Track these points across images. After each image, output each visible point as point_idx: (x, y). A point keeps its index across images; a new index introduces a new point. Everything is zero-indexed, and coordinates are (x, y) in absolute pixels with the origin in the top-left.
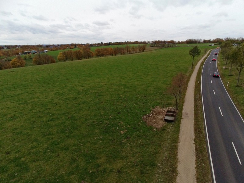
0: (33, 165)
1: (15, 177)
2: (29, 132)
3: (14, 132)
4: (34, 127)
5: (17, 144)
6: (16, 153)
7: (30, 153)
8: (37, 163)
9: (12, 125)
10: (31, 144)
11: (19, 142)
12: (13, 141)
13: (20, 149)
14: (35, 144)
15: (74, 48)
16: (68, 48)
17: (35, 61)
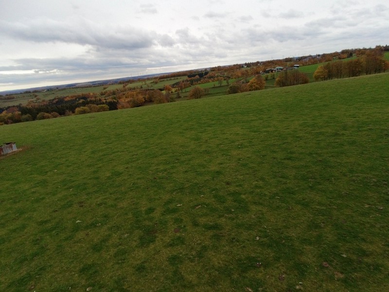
0: (254, 208)
1: (231, 212)
2: (256, 167)
3: (239, 163)
4: (264, 163)
5: (239, 177)
6: (237, 186)
7: (253, 192)
8: (259, 208)
9: (238, 155)
10: (256, 182)
11: (243, 175)
12: (236, 172)
13: (242, 183)
14: (261, 183)
15: (348, 58)
16: (334, 58)
17: (279, 81)
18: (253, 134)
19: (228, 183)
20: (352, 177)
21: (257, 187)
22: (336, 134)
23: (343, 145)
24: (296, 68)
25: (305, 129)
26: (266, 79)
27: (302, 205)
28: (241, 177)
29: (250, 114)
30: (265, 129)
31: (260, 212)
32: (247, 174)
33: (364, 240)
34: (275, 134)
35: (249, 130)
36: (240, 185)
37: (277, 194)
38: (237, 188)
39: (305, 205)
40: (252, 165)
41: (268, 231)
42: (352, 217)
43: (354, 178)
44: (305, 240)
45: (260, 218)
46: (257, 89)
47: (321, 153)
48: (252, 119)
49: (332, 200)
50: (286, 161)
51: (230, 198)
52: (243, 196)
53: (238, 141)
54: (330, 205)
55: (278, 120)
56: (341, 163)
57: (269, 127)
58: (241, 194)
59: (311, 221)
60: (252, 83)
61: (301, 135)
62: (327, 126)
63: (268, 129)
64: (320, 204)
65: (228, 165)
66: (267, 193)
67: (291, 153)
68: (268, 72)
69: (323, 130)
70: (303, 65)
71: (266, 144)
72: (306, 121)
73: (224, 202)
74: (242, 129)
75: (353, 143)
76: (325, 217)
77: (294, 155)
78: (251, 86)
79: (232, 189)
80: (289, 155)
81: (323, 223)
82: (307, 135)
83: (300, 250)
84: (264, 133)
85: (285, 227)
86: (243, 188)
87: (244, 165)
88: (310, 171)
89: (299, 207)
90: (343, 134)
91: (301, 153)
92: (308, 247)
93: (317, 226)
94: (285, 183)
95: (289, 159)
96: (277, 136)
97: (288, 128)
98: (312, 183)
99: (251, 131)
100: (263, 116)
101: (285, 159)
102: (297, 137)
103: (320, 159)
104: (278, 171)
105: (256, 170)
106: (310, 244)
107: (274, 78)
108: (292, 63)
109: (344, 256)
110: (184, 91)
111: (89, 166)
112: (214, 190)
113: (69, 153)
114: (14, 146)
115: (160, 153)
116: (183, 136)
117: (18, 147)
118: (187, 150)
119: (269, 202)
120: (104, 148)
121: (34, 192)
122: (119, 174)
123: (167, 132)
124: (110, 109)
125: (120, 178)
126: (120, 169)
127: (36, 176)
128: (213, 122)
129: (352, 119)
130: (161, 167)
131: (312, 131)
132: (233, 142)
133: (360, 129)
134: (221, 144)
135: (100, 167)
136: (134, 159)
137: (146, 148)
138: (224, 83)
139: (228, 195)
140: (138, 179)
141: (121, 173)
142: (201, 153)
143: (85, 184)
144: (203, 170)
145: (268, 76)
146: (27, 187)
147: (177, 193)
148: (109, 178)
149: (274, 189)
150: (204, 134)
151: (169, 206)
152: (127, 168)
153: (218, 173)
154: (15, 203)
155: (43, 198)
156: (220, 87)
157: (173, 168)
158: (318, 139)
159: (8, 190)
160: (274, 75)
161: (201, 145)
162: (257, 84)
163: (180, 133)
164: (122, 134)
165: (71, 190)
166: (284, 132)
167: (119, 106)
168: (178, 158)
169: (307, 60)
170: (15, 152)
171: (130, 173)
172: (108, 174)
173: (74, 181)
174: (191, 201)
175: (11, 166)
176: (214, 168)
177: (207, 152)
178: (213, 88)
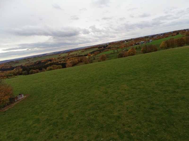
3: (128, 110)
7: (136, 132)
9: (127, 104)
10: (137, 125)
11: (130, 119)
12: (127, 117)
13: (130, 125)
14: (140, 125)
18: (133, 90)
19: (124, 125)
21: (138, 128)
23: (178, 100)
24: (151, 42)
25: (158, 87)
28: (129, 121)
29: (131, 75)
30: (138, 87)
32: (132, 118)
34: (144, 90)
35: (131, 87)
36: (129, 127)
37: (148, 134)
38: (128, 129)
40: (134, 112)
43: (185, 124)
46: (133, 55)
47: (168, 105)
48: (132, 78)
50: (151, 110)
51: (126, 135)
52: (132, 134)
55: (144, 79)
56: (178, 113)
57: (140, 85)
58: (130, 133)
60: (130, 52)
62: (169, 86)
63: (140, 87)
65: (123, 111)
66: (143, 133)
67: (153, 104)
68: (137, 44)
69: (167, 89)
70: (154, 40)
71: (140, 97)
72: (158, 82)
73: (123, 138)
74: (127, 86)
75: (183, 98)
77: (154, 106)
79: (126, 128)
80: (152, 106)
82: (159, 91)
84: (138, 90)
86: (131, 128)
87: (131, 112)
88: (163, 118)
90: (178, 92)
91: (158, 105)
94: (151, 126)
95: (152, 108)
96: (145, 92)
97: (150, 86)
98: (164, 126)
99: (132, 88)
100: (137, 77)
101: (150, 109)
102: (155, 93)
103: (167, 109)
104: (147, 117)
107: (140, 48)
108: (148, 39)
110: (97, 56)
111: (58, 110)
112: (117, 129)
113: (47, 100)
114: (23, 95)
115: (90, 102)
116: (99, 90)
118: (102, 100)
120: (63, 97)
121: (35, 127)
122: (71, 116)
123: (91, 87)
124: (63, 68)
125: (73, 119)
126: (72, 112)
127: (34, 115)
128: (113, 80)
130: (91, 112)
131: (162, 89)
132: (124, 95)
134: (118, 97)
135: (63, 111)
136: (78, 106)
137: (83, 98)
138: (116, 51)
140: (81, 120)
141: (73, 116)
142: (109, 103)
143: (57, 122)
144: (111, 115)
145: (137, 47)
146: (31, 123)
147: (100, 131)
148: (68, 119)
149: (146, 130)
150: (109, 89)
151: (97, 139)
152: (75, 112)
153: (119, 117)
154: (27, 134)
155: (39, 131)
156: (114, 53)
157: (97, 112)
158: (165, 95)
159: (23, 125)
160: (140, 46)
161: (108, 97)
162: (132, 52)
163: (98, 88)
164: (70, 87)
165: (51, 126)
166: (148, 89)
168: (99, 106)
169: (156, 37)
170: (23, 98)
171: (77, 115)
172: (67, 116)
173: (52, 120)
174: (107, 136)
175: (22, 108)
176: (116, 114)
177: (112, 102)
178: (111, 54)
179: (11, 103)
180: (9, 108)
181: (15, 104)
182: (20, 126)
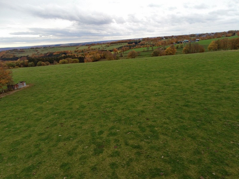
0: (162, 137)
1: (148, 138)
2: (165, 110)
3: (155, 106)
4: (170, 107)
6: (153, 121)
7: (162, 126)
8: (165, 137)
9: (155, 100)
10: (165, 120)
11: (157, 114)
12: (153, 112)
13: (156, 120)
14: (167, 121)
15: (232, 36)
16: (223, 35)
17: (185, 50)
18: (166, 87)
19: (147, 119)
20: (225, 122)
21: (165, 123)
22: (218, 91)
23: (221, 99)
24: (197, 41)
25: (198, 86)
26: (177, 48)
27: (192, 138)
28: (156, 116)
29: (165, 73)
30: (173, 84)
31: (166, 140)
32: (160, 114)
33: (227, 165)
34: (179, 88)
36: (155, 121)
37: (176, 129)
38: (153, 123)
39: (194, 138)
40: (163, 108)
41: (169, 153)
42: (222, 149)
43: (226, 123)
44: (191, 161)
45: (165, 144)
46: (170, 54)
47: (207, 104)
48: (166, 76)
49: (210, 136)
50: (184, 108)
51: (148, 129)
52: (156, 129)
53: (156, 91)
54: (209, 140)
55: (182, 78)
56: (219, 112)
57: (176, 82)
58: (155, 127)
59: (196, 149)
60: (168, 50)
61: (195, 90)
62: (213, 85)
63: (175, 84)
64: (202, 138)
65: (149, 106)
66: (171, 128)
67: (188, 102)
68: (178, 43)
69: (210, 88)
70: (202, 40)
71: (173, 94)
72: (199, 81)
73: (144, 131)
74: (159, 82)
75: (228, 98)
76: (205, 147)
77: (189, 104)
78: (167, 52)
79: (150, 123)
80: (187, 104)
81: (203, 151)
82: (199, 90)
83: (187, 167)
84: (172, 87)
85: (180, 151)
86: (156, 123)
87: (158, 108)
88: (198, 115)
89: (190, 139)
90: (222, 92)
91: (195, 103)
92: (192, 166)
93: (199, 153)
94: (182, 122)
95: (186, 106)
96: (180, 90)
97: (188, 84)
98: (199, 124)
99: (164, 85)
100: (172, 75)
101: (184, 106)
102: (193, 91)
103: (205, 107)
104: (178, 113)
105: (165, 112)
106: (194, 164)
107: (182, 47)
108: (195, 38)
109: (214, 174)
110: (125, 52)
111: (66, 100)
112: (139, 123)
113: (56, 90)
114: (25, 83)
115: (108, 95)
116: (123, 85)
117: (27, 84)
118: (124, 94)
119: (172, 134)
120: (76, 89)
121: (36, 115)
122: (83, 107)
123: (113, 81)
124: (80, 62)
125: (85, 110)
126: (85, 103)
127: (36, 104)
128: (142, 77)
129: (229, 81)
130: (109, 105)
131: (203, 88)
132: (153, 91)
133: (234, 89)
134: (145, 92)
135: (73, 102)
136: (93, 98)
137: (100, 91)
138: (150, 49)
139: (147, 126)
140: (95, 111)
141: (85, 107)
142: (133, 97)
143: (64, 112)
144: (133, 109)
145: (178, 46)
146: (32, 111)
147: (117, 123)
148: (78, 109)
149: (175, 126)
150: (135, 84)
151: (112, 131)
152: (88, 103)
153: (142, 111)
154: (25, 120)
155: (41, 119)
156: (148, 51)
157: (116, 105)
158: (206, 94)
159: (21, 112)
160: (182, 45)
161: (133, 92)
162: (171, 51)
163: (121, 82)
164: (86, 80)
165: (56, 115)
166: (185, 87)
167: (85, 60)
168: (119, 99)
169: (205, 36)
170: (25, 87)
171: (90, 107)
172: (78, 107)
173: (58, 110)
174: (125, 129)
175: (23, 96)
176: (140, 108)
177: (136, 97)
178: (143, 51)
179: (10, 91)
180: (6, 95)
181: (14, 92)
182: (17, 112)
